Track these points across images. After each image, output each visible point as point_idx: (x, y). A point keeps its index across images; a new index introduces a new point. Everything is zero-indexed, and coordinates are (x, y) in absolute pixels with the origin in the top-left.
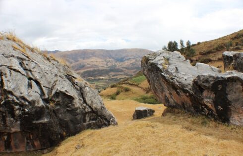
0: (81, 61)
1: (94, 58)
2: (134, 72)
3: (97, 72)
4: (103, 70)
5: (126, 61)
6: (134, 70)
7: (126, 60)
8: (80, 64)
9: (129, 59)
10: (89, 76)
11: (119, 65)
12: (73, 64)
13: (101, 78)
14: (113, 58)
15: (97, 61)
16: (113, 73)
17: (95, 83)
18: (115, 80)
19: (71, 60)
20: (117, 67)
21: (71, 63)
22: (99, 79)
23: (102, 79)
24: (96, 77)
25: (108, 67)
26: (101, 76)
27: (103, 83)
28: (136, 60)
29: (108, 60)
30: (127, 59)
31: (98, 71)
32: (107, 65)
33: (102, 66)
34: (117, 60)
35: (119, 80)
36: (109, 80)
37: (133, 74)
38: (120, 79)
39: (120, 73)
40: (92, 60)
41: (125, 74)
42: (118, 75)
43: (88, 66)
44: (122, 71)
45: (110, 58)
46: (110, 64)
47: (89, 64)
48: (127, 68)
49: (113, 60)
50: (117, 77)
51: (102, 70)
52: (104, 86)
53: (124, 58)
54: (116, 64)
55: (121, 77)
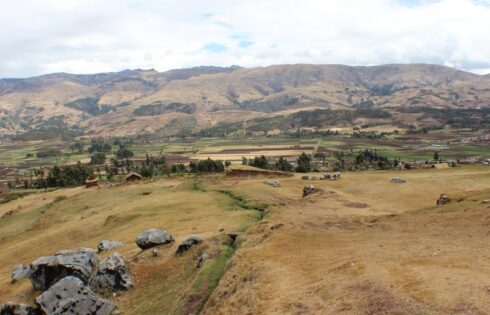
0: (289, 90)
1: (320, 83)
2: (419, 119)
3: (323, 117)
4: (341, 111)
5: (398, 93)
6: (420, 115)
7: (397, 90)
8: (286, 97)
9: (405, 88)
10: (304, 125)
11: (378, 101)
12: (271, 96)
13: (334, 129)
14: (365, 85)
15: (326, 92)
16: (364, 120)
17: (315, 143)
18: (370, 137)
19: (266, 88)
20: (375, 107)
21: (266, 93)
22: (329, 133)
23: (337, 133)
24: (320, 127)
25: (354, 106)
26: (333, 124)
27: (338, 143)
28: (423, 92)
29: (352, 89)
30: (400, 89)
31: (328, 112)
32: (349, 101)
33: (338, 104)
34: (375, 91)
35: (379, 137)
36: (356, 136)
37: (415, 124)
38: (383, 134)
39: (381, 120)
40: (315, 88)
41: (395, 124)
42: (378, 124)
43: (304, 101)
44: (387, 115)
45: (357, 85)
46: (356, 99)
47: (307, 98)
48: (401, 110)
49: (365, 90)
50: (374, 129)
51: (336, 111)
52: (340, 150)
53: (390, 86)
54: (371, 99)
55: (385, 130)
